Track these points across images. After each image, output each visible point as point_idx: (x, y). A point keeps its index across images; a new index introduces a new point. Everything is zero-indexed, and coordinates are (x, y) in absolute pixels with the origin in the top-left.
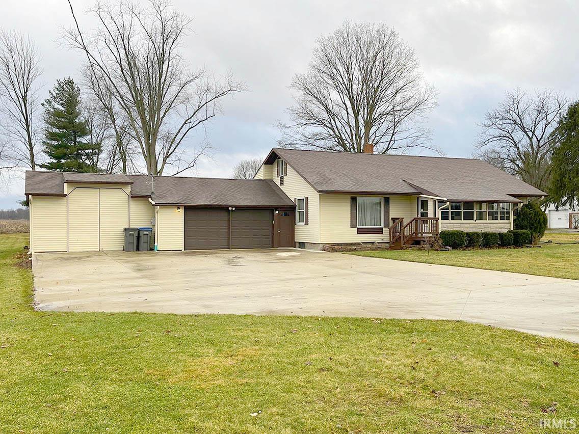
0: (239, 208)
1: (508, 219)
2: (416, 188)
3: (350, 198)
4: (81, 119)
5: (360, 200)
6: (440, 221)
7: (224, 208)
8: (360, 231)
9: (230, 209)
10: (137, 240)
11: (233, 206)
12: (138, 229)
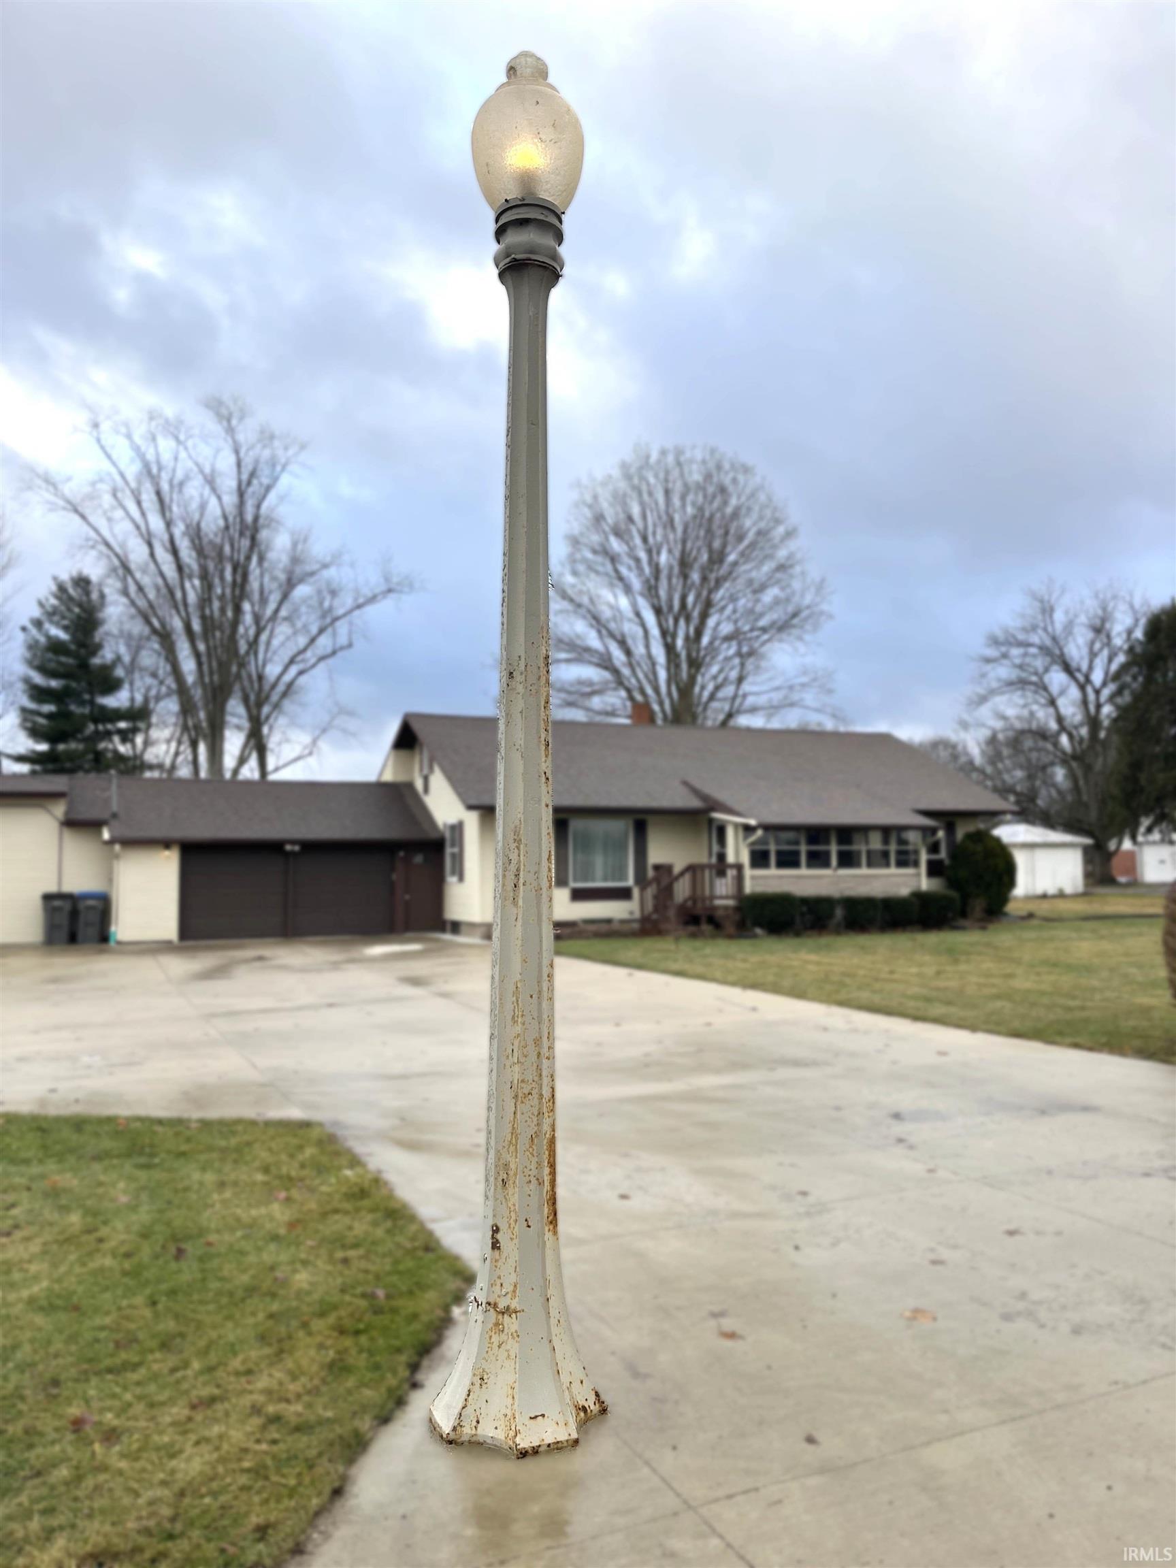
0: (311, 848)
1: (916, 864)
2: (704, 797)
4: (107, 655)
5: (576, 825)
6: (748, 872)
7: (273, 848)
8: (579, 895)
9: (288, 847)
10: (71, 919)
11: (295, 842)
12: (71, 895)
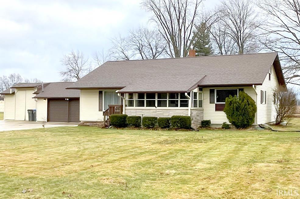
3: (98, 92)
10: (32, 115)
11: (67, 98)
12: (32, 110)
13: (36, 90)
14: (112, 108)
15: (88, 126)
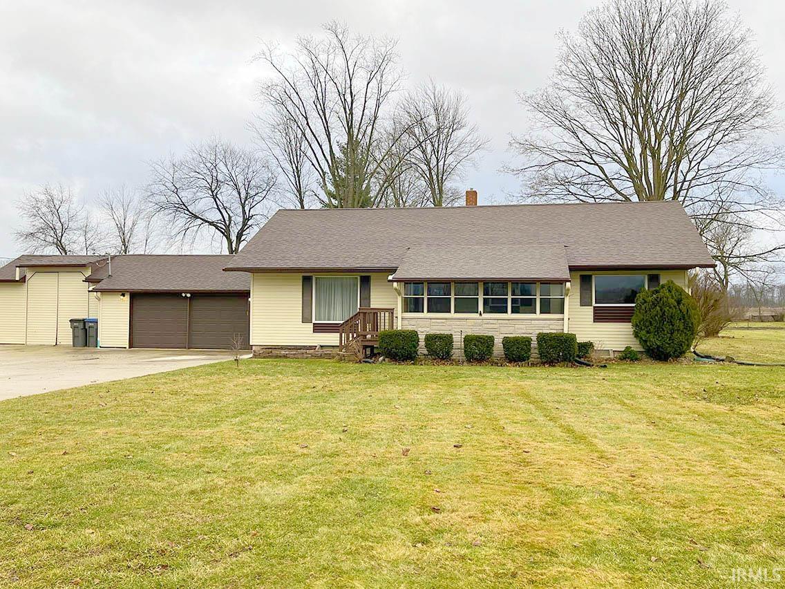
0: (197, 295)
3: (301, 278)
5: (318, 281)
7: (175, 295)
8: (318, 328)
9: (184, 295)
10: (85, 333)
11: (186, 292)
12: (83, 320)
13: (88, 273)
14: (372, 315)
15: (285, 356)
